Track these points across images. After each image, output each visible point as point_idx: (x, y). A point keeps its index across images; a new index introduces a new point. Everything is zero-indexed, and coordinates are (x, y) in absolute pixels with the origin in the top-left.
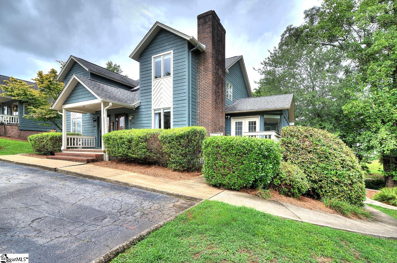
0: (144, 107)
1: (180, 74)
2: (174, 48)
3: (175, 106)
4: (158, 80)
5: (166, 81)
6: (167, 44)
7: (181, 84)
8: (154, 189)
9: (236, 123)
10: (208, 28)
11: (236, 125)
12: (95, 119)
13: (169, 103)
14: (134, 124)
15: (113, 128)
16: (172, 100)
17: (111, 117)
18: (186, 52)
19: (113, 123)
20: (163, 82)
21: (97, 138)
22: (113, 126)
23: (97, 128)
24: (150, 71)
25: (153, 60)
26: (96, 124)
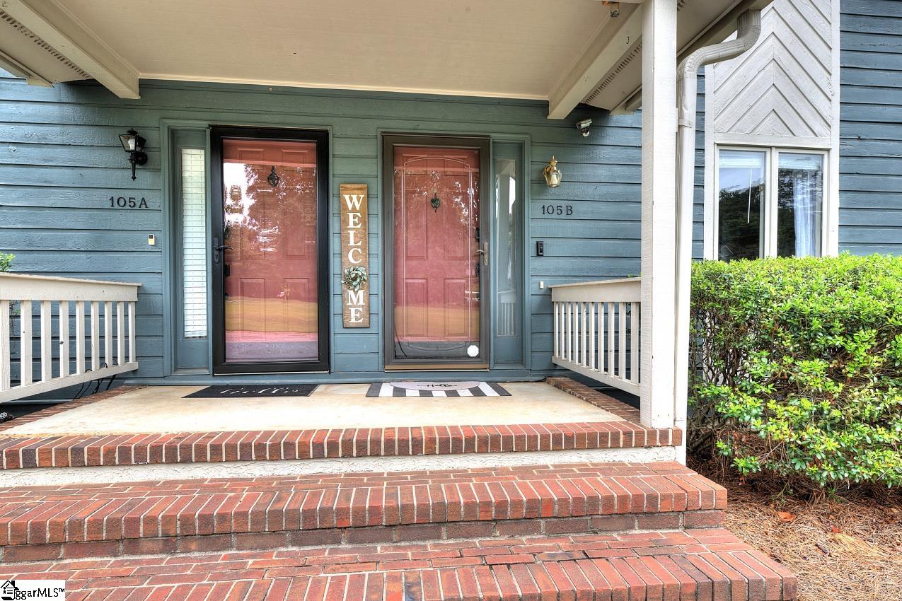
12: (141, 142)
13: (818, 126)
14: (564, 215)
15: (366, 235)
16: (834, 111)
17: (337, 148)
19: (368, 195)
20: (780, 4)
21: (163, 303)
22: (367, 215)
23: (159, 219)
26: (150, 184)
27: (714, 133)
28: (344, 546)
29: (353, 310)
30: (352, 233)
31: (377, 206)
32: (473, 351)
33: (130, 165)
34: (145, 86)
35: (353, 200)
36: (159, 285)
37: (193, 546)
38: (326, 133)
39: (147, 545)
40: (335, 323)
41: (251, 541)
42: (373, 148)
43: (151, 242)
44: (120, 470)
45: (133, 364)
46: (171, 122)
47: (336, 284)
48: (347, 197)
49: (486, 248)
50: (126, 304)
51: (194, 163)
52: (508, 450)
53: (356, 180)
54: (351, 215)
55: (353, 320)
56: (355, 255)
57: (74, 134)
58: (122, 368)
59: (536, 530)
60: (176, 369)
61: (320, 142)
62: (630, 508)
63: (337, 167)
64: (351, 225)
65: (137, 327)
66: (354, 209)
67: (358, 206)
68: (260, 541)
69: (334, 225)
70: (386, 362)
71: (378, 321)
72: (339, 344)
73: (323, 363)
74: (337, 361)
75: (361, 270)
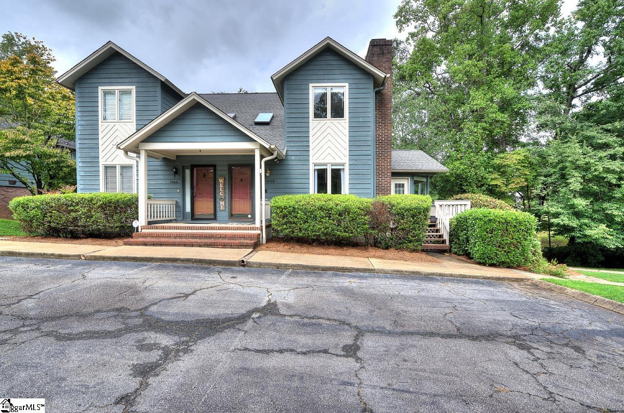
0: (293, 158)
1: (361, 120)
2: (350, 80)
3: (351, 163)
4: (321, 122)
5: (337, 125)
6: (338, 72)
7: (362, 133)
9: (396, 184)
10: (386, 62)
11: (396, 187)
12: (176, 169)
13: (342, 157)
14: (272, 182)
15: (224, 188)
16: (347, 153)
17: (218, 168)
18: (370, 91)
19: (225, 179)
20: (331, 125)
21: (181, 204)
22: (224, 184)
23: (180, 186)
24: (305, 105)
25: (311, 88)
26: (178, 178)
27: (312, 160)
29: (221, 206)
30: (221, 188)
31: (227, 182)
32: (250, 216)
33: (174, 174)
34: (177, 156)
35: (221, 181)
36: (180, 201)
40: (218, 209)
42: (226, 168)
43: (178, 191)
45: (175, 218)
46: (182, 165)
47: (218, 200)
49: (252, 191)
50: (173, 205)
51: (188, 172)
53: (221, 176)
54: (221, 184)
55: (221, 209)
56: (222, 193)
57: (163, 168)
58: (172, 218)
59: (226, 239)
60: (184, 219)
61: (214, 166)
62: (241, 236)
63: (218, 173)
64: (221, 186)
65: (176, 210)
69: (217, 187)
70: (229, 218)
71: (227, 208)
72: (218, 214)
73: (214, 218)
74: (218, 218)
75: (223, 197)
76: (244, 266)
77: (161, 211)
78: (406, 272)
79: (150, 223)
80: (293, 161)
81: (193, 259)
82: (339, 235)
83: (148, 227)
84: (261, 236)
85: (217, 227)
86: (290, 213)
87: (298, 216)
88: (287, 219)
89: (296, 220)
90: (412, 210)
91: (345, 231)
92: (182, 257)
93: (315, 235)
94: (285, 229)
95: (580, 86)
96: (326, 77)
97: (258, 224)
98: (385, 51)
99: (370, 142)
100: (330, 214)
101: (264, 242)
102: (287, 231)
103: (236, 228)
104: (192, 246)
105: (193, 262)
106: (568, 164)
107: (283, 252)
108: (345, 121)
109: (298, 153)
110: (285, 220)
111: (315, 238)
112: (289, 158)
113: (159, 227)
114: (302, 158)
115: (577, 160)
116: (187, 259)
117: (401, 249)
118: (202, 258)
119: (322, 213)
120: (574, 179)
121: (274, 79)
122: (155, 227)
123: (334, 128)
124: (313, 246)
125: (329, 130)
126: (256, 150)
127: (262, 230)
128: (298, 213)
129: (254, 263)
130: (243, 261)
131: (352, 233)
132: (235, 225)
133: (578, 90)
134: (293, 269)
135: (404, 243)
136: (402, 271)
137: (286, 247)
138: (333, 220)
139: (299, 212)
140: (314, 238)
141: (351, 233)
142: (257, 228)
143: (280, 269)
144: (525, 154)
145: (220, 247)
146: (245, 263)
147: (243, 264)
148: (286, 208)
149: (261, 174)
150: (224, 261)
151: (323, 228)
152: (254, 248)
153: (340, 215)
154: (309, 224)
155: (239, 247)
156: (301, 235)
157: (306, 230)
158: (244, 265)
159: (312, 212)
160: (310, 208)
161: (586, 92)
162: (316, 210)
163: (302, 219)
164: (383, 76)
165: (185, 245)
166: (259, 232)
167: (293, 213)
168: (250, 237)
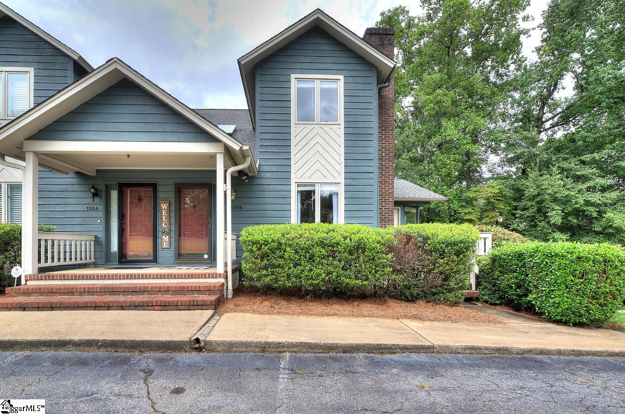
0: (268, 175)
1: (360, 125)
2: (346, 72)
3: (348, 182)
4: (306, 127)
5: (329, 131)
6: (330, 60)
7: (362, 142)
8: (578, 351)
12: (96, 190)
13: (336, 174)
14: (238, 209)
15: (169, 217)
16: (342, 169)
17: (160, 189)
18: (371, 87)
19: (170, 204)
20: (320, 131)
21: (103, 240)
22: (169, 211)
23: (101, 214)
24: (285, 103)
25: (293, 81)
26: (99, 203)
27: (295, 178)
28: (121, 296)
29: (164, 242)
30: (164, 217)
31: (173, 208)
32: (206, 256)
33: (92, 197)
34: (98, 171)
35: (164, 206)
36: (101, 235)
37: (86, 294)
38: (156, 184)
39: (76, 294)
40: (159, 247)
41: (99, 293)
42: (172, 188)
43: (99, 221)
44: (74, 281)
45: (93, 260)
46: (105, 183)
47: (159, 234)
48: (162, 205)
49: (210, 221)
50: (90, 241)
51: (114, 194)
52: (175, 278)
53: (165, 200)
54: (164, 211)
55: (165, 246)
56: (165, 224)
57: (76, 188)
58: (88, 261)
59: (169, 294)
60: (107, 262)
61: (154, 186)
62: (193, 289)
63: (160, 195)
64: (164, 214)
65: (94, 248)
66: (165, 209)
67: (166, 208)
68: (102, 294)
69: (158, 215)
70: (176, 260)
71: (173, 246)
72: (161, 254)
73: (154, 260)
74: (160, 260)
75: (167, 229)
76: (199, 350)
77: (68, 250)
78: (486, 349)
79: (41, 270)
80: (268, 179)
81: (98, 341)
82: (348, 284)
83: (38, 277)
84: (225, 287)
85: (154, 275)
86: (273, 251)
87: (286, 255)
88: (268, 260)
89: (281, 262)
90: (457, 245)
91: (357, 278)
92: (76, 338)
93: (311, 285)
94: (264, 275)
95: (547, 121)
96: (314, 66)
97: (220, 269)
98: (386, 42)
99: (372, 155)
100: (336, 251)
101: (230, 296)
102: (267, 280)
103: (185, 275)
104: (108, 307)
105: (99, 347)
106: (547, 197)
107: (263, 313)
108: (338, 126)
109: (274, 169)
110: (265, 262)
111: (311, 288)
112: (263, 175)
113: (57, 276)
114: (282, 175)
115: (556, 193)
116: (86, 340)
117: (436, 302)
118: (117, 339)
119: (323, 251)
120: (554, 212)
121: (242, 63)
122: (49, 276)
123: (325, 136)
124: (306, 301)
125: (317, 139)
126: (218, 155)
127: (226, 278)
128: (285, 251)
129: (218, 344)
130: (197, 341)
131: (367, 279)
132: (184, 270)
133: (545, 124)
134: (291, 352)
135: (440, 292)
136: (479, 348)
137: (266, 303)
138: (340, 261)
139: (288, 249)
140: (309, 289)
141: (365, 280)
142: (220, 274)
143: (267, 354)
144: (499, 187)
145: (157, 308)
146: (202, 344)
147: (197, 345)
148: (266, 243)
149: (225, 192)
150: (162, 342)
151: (324, 273)
152: (215, 309)
153: (351, 253)
154: (302, 268)
155: (191, 307)
156: (290, 285)
157: (298, 277)
158: (199, 347)
159: (307, 250)
160: (305, 244)
161: (553, 126)
162: (313, 246)
163: (292, 260)
164: (392, 66)
165: (96, 307)
166: (223, 280)
167: (278, 252)
168: (208, 290)
